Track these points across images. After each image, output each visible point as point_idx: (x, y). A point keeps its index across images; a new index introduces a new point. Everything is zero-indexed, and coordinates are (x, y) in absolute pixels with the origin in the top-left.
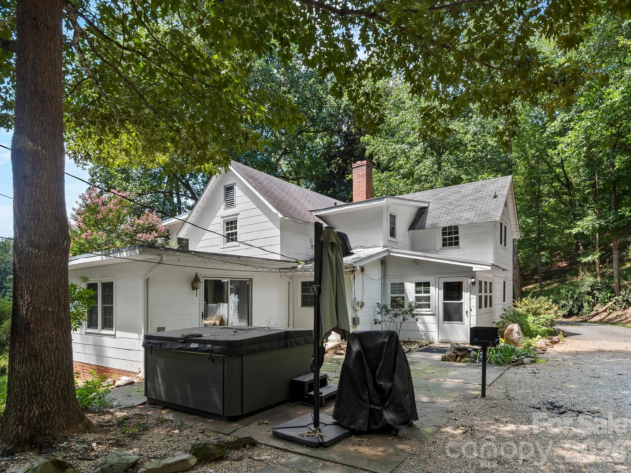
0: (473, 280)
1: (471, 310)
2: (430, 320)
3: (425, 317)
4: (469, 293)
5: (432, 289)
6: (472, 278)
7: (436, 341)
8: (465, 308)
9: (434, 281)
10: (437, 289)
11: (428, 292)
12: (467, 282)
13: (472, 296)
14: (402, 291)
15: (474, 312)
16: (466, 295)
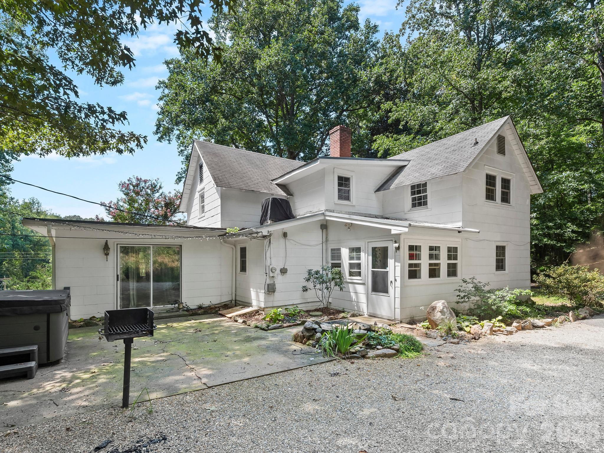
0: (397, 245)
1: (396, 280)
2: (361, 289)
3: (357, 286)
4: (393, 260)
5: (362, 254)
6: (396, 242)
7: (365, 314)
8: (391, 278)
9: (364, 246)
10: (366, 255)
11: (359, 258)
12: (392, 247)
13: (397, 264)
14: (339, 257)
15: (398, 284)
16: (391, 262)
